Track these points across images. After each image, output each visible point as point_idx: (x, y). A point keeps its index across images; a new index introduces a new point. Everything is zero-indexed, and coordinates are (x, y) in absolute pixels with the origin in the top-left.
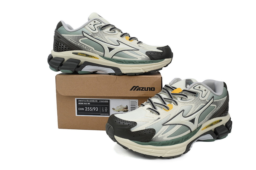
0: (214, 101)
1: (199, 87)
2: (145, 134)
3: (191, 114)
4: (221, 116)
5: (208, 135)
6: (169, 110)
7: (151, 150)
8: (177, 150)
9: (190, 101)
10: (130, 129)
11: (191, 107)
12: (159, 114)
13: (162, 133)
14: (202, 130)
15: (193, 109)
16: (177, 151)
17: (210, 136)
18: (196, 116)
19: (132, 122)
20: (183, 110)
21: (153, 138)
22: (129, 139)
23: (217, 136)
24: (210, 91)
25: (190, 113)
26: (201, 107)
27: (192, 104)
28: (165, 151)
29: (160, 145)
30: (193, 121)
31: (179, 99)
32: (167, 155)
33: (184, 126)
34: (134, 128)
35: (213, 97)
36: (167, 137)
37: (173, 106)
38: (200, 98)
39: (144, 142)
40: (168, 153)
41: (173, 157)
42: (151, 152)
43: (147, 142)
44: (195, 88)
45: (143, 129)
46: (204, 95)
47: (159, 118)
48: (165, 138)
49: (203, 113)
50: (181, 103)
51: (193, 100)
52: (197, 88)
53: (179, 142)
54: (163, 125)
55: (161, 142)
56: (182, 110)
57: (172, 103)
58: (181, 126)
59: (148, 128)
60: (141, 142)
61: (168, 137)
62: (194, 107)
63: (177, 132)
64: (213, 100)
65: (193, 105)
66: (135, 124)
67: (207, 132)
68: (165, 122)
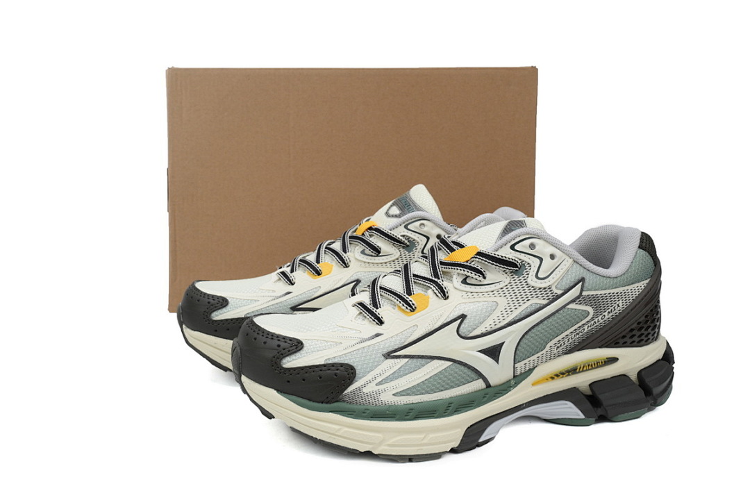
0: (584, 293)
1: (532, 246)
2: (320, 378)
3: (489, 329)
4: (616, 344)
5: (561, 404)
6: (415, 312)
7: (337, 427)
8: (422, 436)
9: (492, 287)
10: (281, 359)
11: (494, 308)
12: (381, 322)
13: (379, 380)
14: (533, 385)
15: (499, 314)
16: (425, 441)
17: (570, 408)
18: (509, 337)
19: (291, 339)
20: (463, 317)
21: (346, 392)
22: (275, 390)
23: (600, 412)
24: (571, 261)
25: (488, 326)
26: (529, 310)
27: (495, 299)
28: (380, 435)
29: (365, 414)
30: (493, 352)
31: (457, 281)
32: (386, 448)
33: (458, 366)
34: (293, 357)
35: (582, 280)
36: (393, 395)
37: (430, 300)
38: (529, 280)
39: (318, 402)
40: (390, 442)
41: (411, 459)
42: (337, 433)
43: (327, 403)
44: (516, 247)
45: (318, 364)
46: (546, 272)
47: (378, 335)
48: (388, 397)
49: (534, 330)
50: (460, 292)
51: (502, 285)
52: (524, 247)
53: (436, 415)
54: (389, 355)
55: (369, 407)
56: (461, 313)
57: (430, 290)
58: (450, 363)
59: (336, 361)
60: (310, 400)
61: (397, 393)
62: (503, 309)
63: (430, 380)
64: (582, 290)
65: (502, 302)
66: (297, 345)
67: (557, 392)
68: (396, 347)
